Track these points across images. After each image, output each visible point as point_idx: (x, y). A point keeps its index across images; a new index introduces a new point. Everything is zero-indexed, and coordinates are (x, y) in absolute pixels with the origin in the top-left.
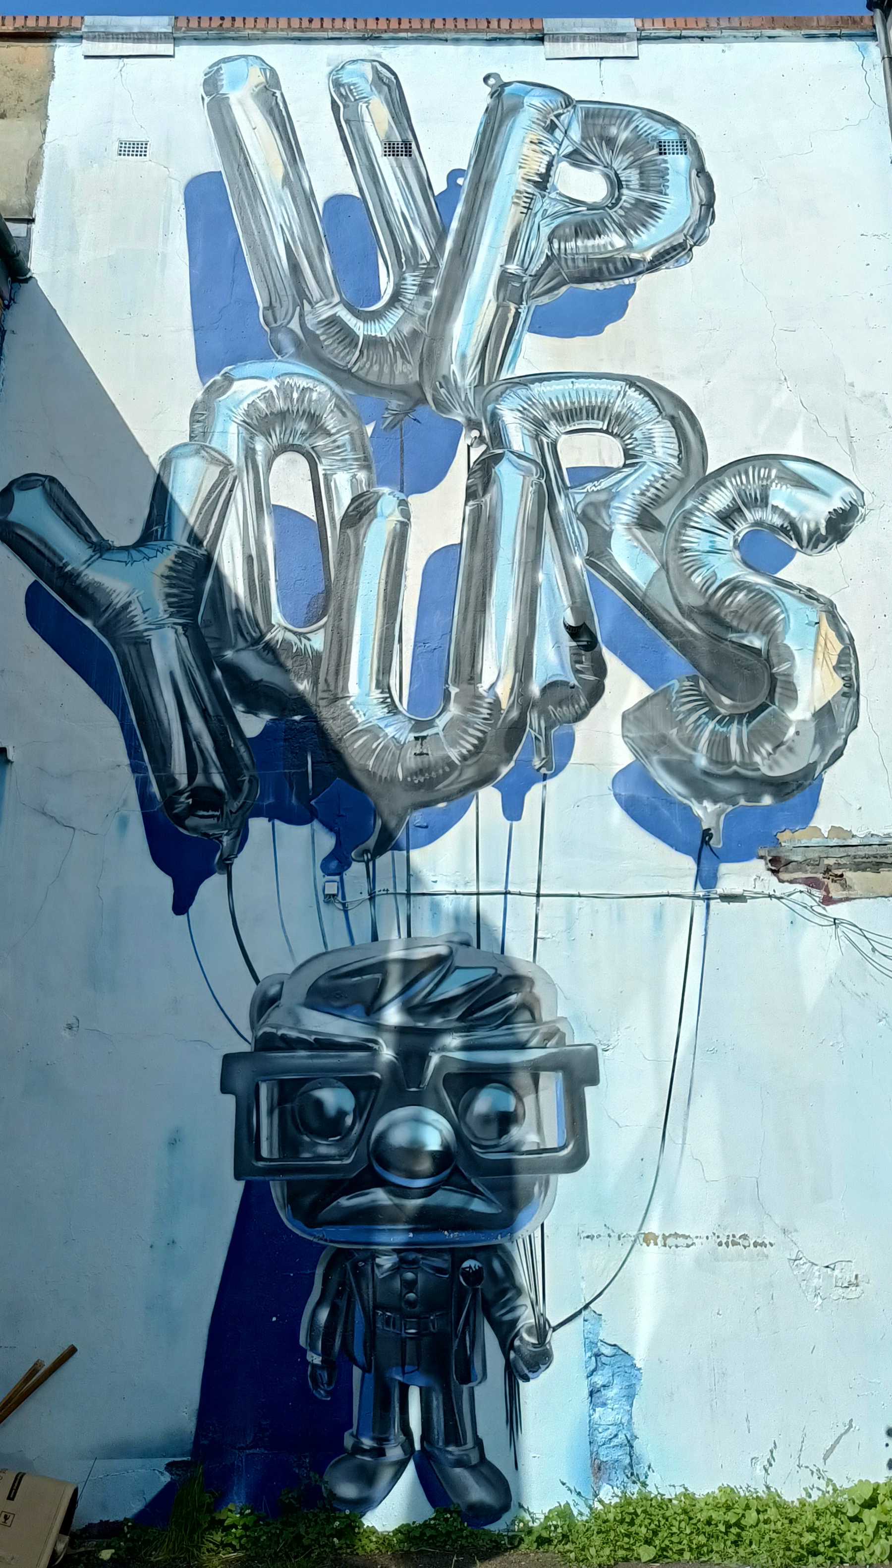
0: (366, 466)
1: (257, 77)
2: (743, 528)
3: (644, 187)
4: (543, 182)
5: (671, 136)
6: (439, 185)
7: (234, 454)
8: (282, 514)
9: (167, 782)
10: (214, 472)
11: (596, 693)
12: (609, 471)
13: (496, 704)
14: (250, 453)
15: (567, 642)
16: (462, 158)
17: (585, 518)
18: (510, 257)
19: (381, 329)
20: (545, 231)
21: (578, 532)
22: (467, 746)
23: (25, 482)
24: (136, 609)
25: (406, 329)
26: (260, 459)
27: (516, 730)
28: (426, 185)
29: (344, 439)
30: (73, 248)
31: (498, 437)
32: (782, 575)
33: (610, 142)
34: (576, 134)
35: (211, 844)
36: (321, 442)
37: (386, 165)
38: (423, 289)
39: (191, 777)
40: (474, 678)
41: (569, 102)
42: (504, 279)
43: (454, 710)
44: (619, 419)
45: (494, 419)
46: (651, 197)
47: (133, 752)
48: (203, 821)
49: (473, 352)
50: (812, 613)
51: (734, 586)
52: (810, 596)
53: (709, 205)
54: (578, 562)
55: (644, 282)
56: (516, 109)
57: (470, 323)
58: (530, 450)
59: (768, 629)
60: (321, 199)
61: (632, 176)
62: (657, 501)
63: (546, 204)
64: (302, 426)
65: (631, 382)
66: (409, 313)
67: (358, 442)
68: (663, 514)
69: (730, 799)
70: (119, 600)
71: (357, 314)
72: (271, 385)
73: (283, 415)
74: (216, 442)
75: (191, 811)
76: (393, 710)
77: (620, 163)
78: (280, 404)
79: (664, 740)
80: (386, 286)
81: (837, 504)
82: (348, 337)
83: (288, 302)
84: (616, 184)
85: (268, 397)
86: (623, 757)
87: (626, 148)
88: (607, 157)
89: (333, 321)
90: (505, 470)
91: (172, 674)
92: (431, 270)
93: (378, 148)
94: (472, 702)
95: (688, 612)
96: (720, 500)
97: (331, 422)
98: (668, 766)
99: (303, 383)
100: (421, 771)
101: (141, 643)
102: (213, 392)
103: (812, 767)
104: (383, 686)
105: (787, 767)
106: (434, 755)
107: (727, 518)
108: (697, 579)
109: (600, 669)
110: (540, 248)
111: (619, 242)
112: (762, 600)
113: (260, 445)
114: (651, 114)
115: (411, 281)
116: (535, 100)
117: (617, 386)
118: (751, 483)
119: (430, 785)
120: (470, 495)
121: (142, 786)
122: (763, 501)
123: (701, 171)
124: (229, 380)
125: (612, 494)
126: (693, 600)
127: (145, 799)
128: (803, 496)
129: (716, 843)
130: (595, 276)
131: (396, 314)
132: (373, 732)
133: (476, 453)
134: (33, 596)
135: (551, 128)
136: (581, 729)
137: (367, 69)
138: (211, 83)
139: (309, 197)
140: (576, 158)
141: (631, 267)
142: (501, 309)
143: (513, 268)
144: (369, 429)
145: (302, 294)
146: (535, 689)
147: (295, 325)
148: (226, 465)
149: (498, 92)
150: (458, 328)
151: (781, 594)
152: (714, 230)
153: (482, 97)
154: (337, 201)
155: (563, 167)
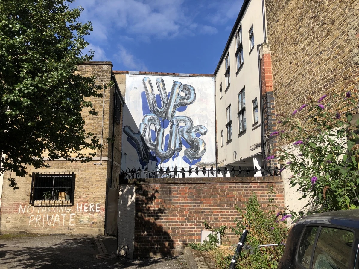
0: (160, 125)
1: (148, 80)
2: (196, 133)
3: (189, 95)
4: (178, 94)
5: (192, 89)
6: (168, 94)
7: (147, 124)
8: (152, 130)
9: (141, 157)
10: (145, 126)
11: (181, 149)
12: (183, 127)
13: (172, 150)
14: (149, 124)
15: (179, 144)
16: (170, 91)
17: (181, 131)
18: (175, 103)
20: (179, 100)
21: (180, 133)
22: (169, 153)
23: (126, 126)
24: (138, 140)
25: (164, 110)
26: (150, 124)
27: (174, 152)
28: (166, 94)
29: (158, 122)
30: (130, 100)
31: (173, 123)
32: (200, 138)
33: (186, 89)
34: (182, 88)
35: (146, 162)
36: (156, 123)
37: (162, 91)
38: (166, 106)
39: (144, 156)
40: (170, 147)
41: (182, 84)
42: (174, 105)
43: (168, 150)
44: (185, 121)
45: (173, 121)
46: (189, 96)
47: (138, 154)
48: (145, 160)
49: (171, 113)
50: (202, 141)
51: (195, 139)
52: (202, 140)
53: (195, 97)
54: (180, 136)
55: (188, 106)
56: (176, 85)
57: (170, 110)
58: (176, 124)
59: (198, 143)
60: (155, 95)
61: (188, 93)
62: (188, 130)
63: (179, 97)
64: (154, 121)
65: (186, 117)
66: (164, 108)
67: (159, 123)
68: (189, 131)
69: (193, 159)
70: (136, 139)
71: (159, 109)
72: (151, 116)
73: (152, 120)
74: (145, 122)
75: (144, 159)
76: (162, 150)
77: (187, 92)
78: (151, 118)
79: (187, 153)
80: (162, 105)
81: (205, 130)
82: (158, 111)
83: (152, 107)
84: (186, 94)
85: (150, 118)
86: (184, 155)
87: (187, 90)
88: (185, 91)
89: (157, 109)
90: (174, 126)
91: (142, 146)
92: (167, 104)
93: (161, 89)
94: (170, 150)
95: (190, 141)
96: (194, 130)
97: (157, 121)
98: (188, 156)
99: (154, 116)
100: (165, 156)
101: (138, 143)
102: (145, 117)
103: (200, 156)
104: (162, 148)
105: (199, 156)
106: (166, 155)
107: (195, 132)
108: (192, 138)
109: (182, 147)
110: (178, 102)
111: (186, 101)
112: (197, 140)
113: (149, 123)
114: (190, 86)
115: (165, 105)
116: (178, 84)
117: (185, 117)
118: (197, 128)
119: (166, 157)
120: (170, 129)
121: (139, 157)
122: (198, 130)
123: (195, 93)
124: (146, 116)
125: (184, 129)
126: (191, 140)
127: (139, 158)
128: (202, 130)
129: (192, 163)
130: (183, 105)
131: (163, 109)
132: (161, 152)
133: (171, 124)
134: (128, 138)
135: (180, 87)
136: (180, 152)
137: (160, 79)
138: (143, 80)
139: (154, 95)
140: (182, 91)
141: (187, 104)
142: (174, 108)
143: (175, 104)
144: (160, 121)
145: (154, 106)
146: (176, 148)
147: (153, 110)
148: (146, 125)
149: (174, 82)
150: (169, 111)
151: (199, 139)
152: (196, 100)
153: (172, 83)
154: (157, 95)
155: (181, 92)
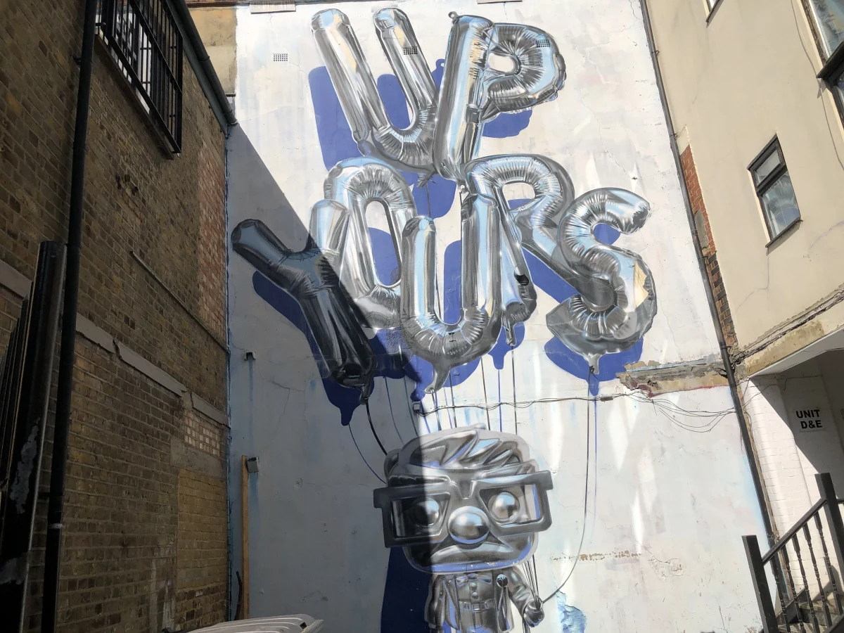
0: (411, 205)
1: (338, 20)
2: (594, 224)
3: (532, 63)
4: (482, 63)
5: (541, 38)
6: (433, 68)
7: (347, 203)
8: (375, 233)
9: (332, 363)
10: (338, 214)
11: (533, 306)
12: (526, 201)
13: (486, 315)
14: (355, 203)
15: (516, 284)
16: (442, 53)
17: (519, 224)
18: (471, 100)
19: (412, 139)
20: (486, 87)
21: (516, 231)
22: (475, 335)
23: (245, 224)
24: (308, 282)
25: (424, 139)
26: (360, 205)
27: (496, 328)
28: (426, 68)
29: (399, 193)
30: (256, 107)
31: (474, 187)
32: (615, 244)
33: (513, 43)
34: (496, 39)
35: (358, 390)
36: (389, 196)
37: (406, 60)
38: (431, 118)
39: (344, 360)
40: (474, 304)
41: (491, 24)
42: (469, 111)
43: (466, 319)
44: (530, 175)
45: (472, 181)
46: (535, 68)
47: (314, 350)
48: (352, 380)
49: (457, 147)
50: (631, 262)
51: (593, 252)
52: (629, 254)
53: (563, 70)
54: (518, 245)
55: (536, 109)
56: (466, 28)
57: (454, 134)
58: (490, 194)
59: (612, 271)
60: (376, 77)
61: (525, 58)
62: (553, 213)
63: (485, 75)
64: (378, 188)
65: (535, 157)
66: (425, 130)
67: (406, 194)
68: (556, 219)
69: (601, 352)
70: (299, 279)
71: (400, 133)
72: (361, 169)
73: (369, 183)
74: (337, 199)
75: (345, 376)
76: (437, 321)
77: (519, 52)
78: (367, 178)
79: (567, 326)
80: (412, 117)
81: (638, 209)
82: (396, 144)
83: (365, 129)
84: (518, 63)
85: (361, 176)
86: (549, 336)
87: (520, 46)
88: (512, 49)
89: (389, 136)
90: (480, 205)
91: (329, 312)
92: (433, 109)
93: (401, 51)
94: (474, 314)
95: (573, 266)
96: (582, 211)
97: (393, 186)
98: (570, 338)
99: (378, 167)
100: (453, 349)
101: (312, 298)
102: (333, 175)
103: (637, 334)
104: (431, 310)
105: (627, 335)
106: (459, 341)
107: (588, 218)
108: (575, 249)
109: (534, 295)
110: (484, 95)
111: (522, 90)
112: (606, 258)
113: (359, 199)
114: (531, 28)
115: (424, 114)
116: (474, 26)
117: (528, 160)
118: (596, 201)
119: (458, 355)
120: (463, 216)
121: (320, 366)
122: (602, 210)
123: (558, 54)
124: (341, 168)
125: (531, 212)
126: (575, 260)
127: (322, 372)
128: (621, 207)
129: (596, 372)
130: (513, 107)
131: (418, 132)
132: (429, 333)
133: (464, 196)
134: (256, 279)
135: (484, 37)
136: (527, 324)
137: (391, 13)
138: (316, 23)
139: (370, 76)
140: (498, 51)
141: (531, 102)
142: (469, 126)
143: (473, 106)
144: (411, 188)
145: (371, 124)
146: (504, 307)
147: (369, 139)
148: (344, 211)
149: (457, 20)
150: (449, 136)
151: (616, 254)
152: (566, 82)
153: (449, 24)
154: (384, 79)
155: (491, 55)
